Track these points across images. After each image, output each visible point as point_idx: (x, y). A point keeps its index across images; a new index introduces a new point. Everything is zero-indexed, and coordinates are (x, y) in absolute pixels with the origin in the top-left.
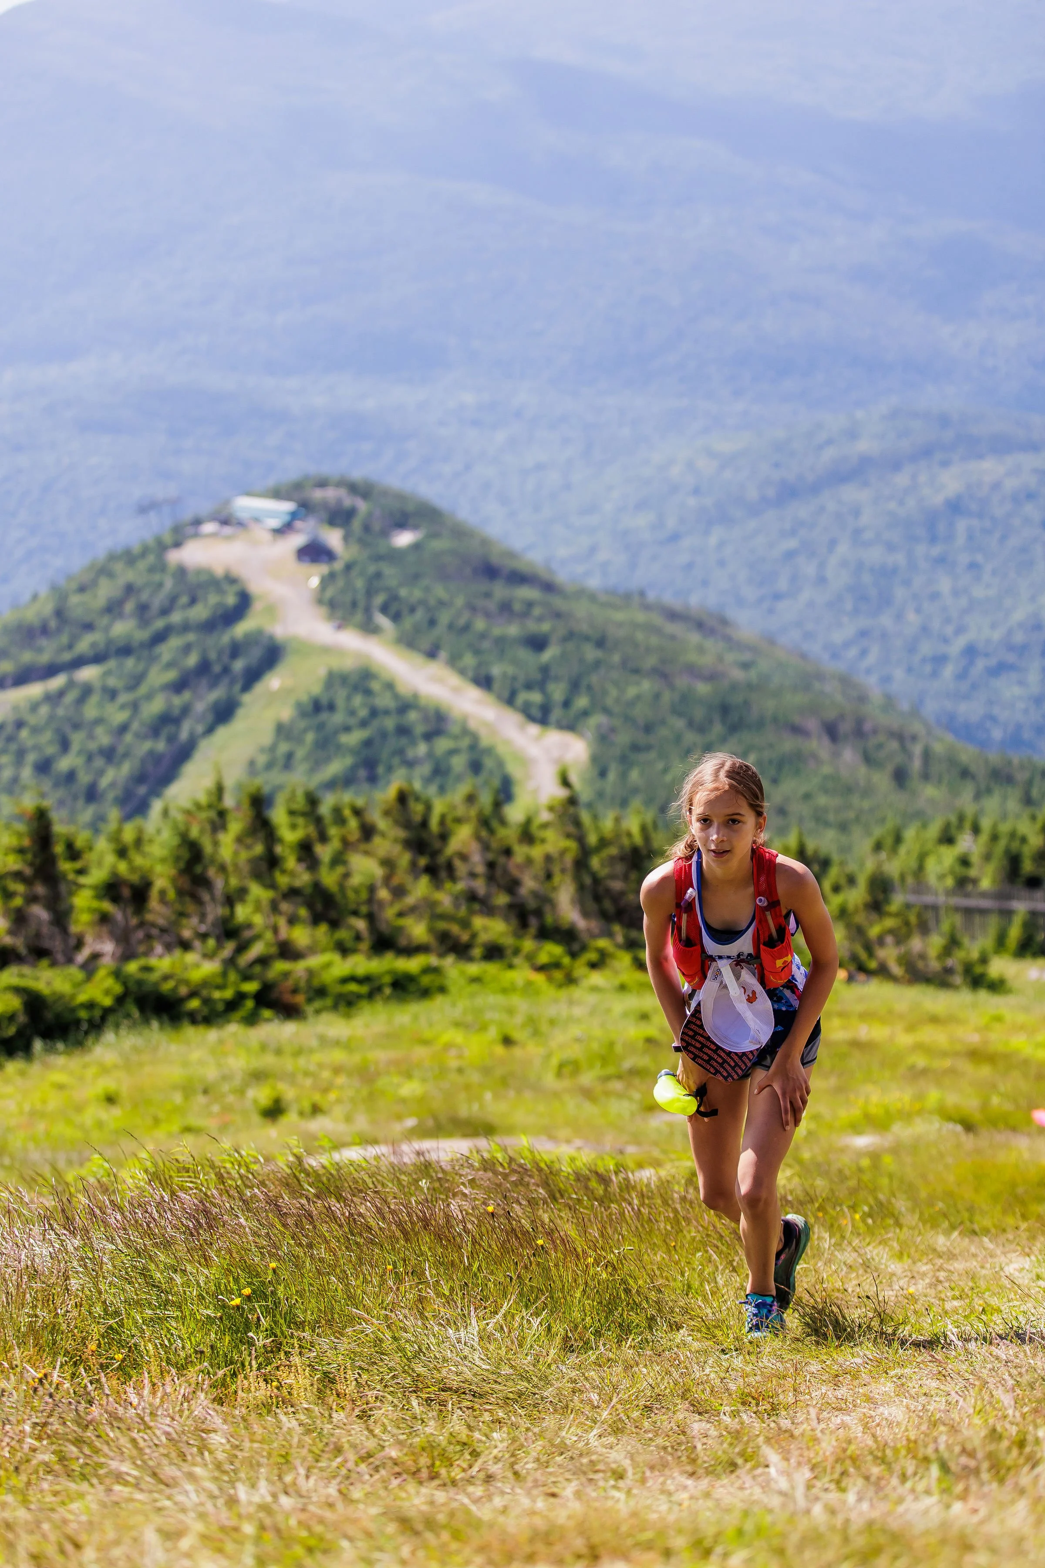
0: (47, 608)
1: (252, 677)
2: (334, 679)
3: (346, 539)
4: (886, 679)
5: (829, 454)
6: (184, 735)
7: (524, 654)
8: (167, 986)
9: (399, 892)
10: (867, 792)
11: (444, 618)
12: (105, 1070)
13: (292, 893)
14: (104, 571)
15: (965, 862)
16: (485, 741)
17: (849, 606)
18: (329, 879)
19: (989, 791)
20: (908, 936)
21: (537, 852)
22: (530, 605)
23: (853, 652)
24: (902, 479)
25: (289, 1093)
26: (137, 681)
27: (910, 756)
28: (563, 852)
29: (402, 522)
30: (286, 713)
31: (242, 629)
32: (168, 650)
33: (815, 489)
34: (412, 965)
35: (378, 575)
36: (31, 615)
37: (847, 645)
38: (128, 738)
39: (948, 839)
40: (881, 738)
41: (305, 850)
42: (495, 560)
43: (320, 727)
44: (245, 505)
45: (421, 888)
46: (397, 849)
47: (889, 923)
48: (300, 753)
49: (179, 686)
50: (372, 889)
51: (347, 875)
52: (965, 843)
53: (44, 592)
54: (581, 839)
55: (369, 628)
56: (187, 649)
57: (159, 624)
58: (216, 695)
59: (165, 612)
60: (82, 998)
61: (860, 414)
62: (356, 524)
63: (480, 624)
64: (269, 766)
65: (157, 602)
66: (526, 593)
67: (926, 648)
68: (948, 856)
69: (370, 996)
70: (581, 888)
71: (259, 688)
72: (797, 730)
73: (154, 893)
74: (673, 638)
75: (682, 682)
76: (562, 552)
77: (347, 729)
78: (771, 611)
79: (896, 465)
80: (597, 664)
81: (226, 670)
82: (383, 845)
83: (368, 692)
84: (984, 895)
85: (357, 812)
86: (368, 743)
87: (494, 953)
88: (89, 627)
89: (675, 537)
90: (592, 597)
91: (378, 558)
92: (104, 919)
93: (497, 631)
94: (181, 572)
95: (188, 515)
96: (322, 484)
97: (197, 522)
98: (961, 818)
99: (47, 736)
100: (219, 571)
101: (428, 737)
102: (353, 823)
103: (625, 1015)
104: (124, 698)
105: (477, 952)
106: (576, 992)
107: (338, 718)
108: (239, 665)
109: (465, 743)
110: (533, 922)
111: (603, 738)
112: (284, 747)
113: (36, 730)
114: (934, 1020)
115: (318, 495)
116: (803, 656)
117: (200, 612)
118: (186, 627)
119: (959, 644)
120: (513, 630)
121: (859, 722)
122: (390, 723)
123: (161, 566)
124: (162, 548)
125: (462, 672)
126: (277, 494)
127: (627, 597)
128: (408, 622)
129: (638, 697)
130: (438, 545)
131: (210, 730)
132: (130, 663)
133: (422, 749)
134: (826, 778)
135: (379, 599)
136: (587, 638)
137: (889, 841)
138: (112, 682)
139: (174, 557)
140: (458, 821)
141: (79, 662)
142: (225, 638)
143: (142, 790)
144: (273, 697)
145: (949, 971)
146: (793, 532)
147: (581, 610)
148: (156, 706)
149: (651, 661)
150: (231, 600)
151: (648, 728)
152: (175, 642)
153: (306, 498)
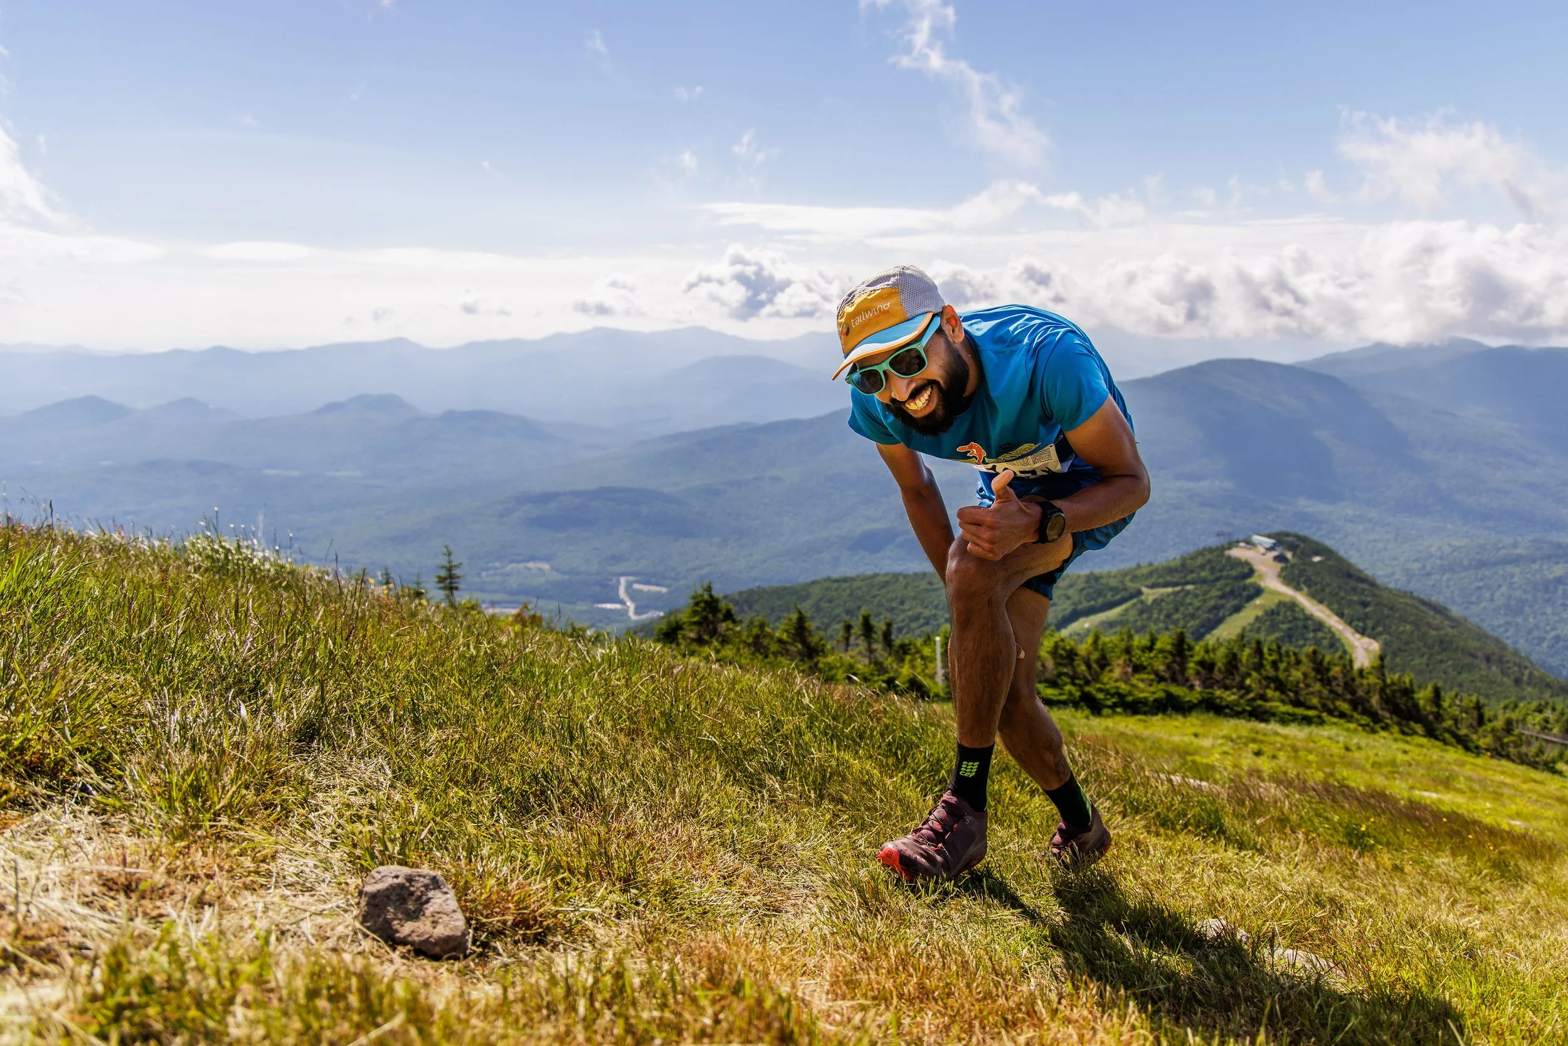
0: (1178, 563)
1: (1250, 598)
2: (1281, 604)
3: (1293, 556)
4: (1516, 643)
5: (1503, 552)
6: (1221, 614)
7: (1358, 608)
8: (1218, 701)
9: (1308, 686)
10: (1501, 685)
11: (1328, 590)
12: (1193, 725)
13: (1267, 678)
14: (1201, 553)
15: (1546, 721)
16: (1338, 635)
17: (1502, 612)
18: (1282, 676)
19: (1558, 695)
20: (1521, 745)
21: (1365, 682)
22: (1363, 590)
23: (1502, 630)
24: (1535, 567)
25: (1265, 748)
26: (1207, 592)
27: (1523, 675)
28: (1376, 684)
29: (1317, 554)
30: (1260, 613)
31: (1249, 581)
32: (1219, 584)
33: (1495, 564)
34: (1311, 713)
35: (1304, 570)
36: (1173, 564)
37: (1499, 626)
38: (1200, 612)
39: (1540, 710)
40: (1510, 665)
41: (1275, 664)
42: (1352, 571)
43: (1273, 620)
44: (1256, 538)
45: (1317, 686)
46: (1310, 670)
47: (1512, 738)
48: (1263, 628)
49: (1222, 597)
50: (1298, 683)
51: (1289, 676)
52: (1548, 713)
53: (1178, 557)
54: (1384, 681)
55: (1298, 588)
56: (1227, 585)
57: (1218, 574)
58: (1234, 602)
59: (1221, 571)
60: (1187, 699)
61: (1519, 539)
62: (1298, 552)
63: (1342, 594)
64: (1251, 631)
65: (1218, 567)
66: (1365, 586)
67: (1536, 633)
68: (1539, 717)
69: (1293, 721)
70: (1381, 698)
71: (1252, 603)
72: (1474, 656)
73: (1216, 668)
74: (1422, 611)
75: (1424, 629)
76: (1380, 573)
77: (1283, 623)
78: (1467, 608)
79: (1534, 561)
80: (1388, 616)
81: (1240, 595)
82: (1303, 668)
83: (1293, 611)
84: (1555, 736)
85: (1295, 654)
86: (1290, 629)
87: (1342, 715)
88: (1192, 571)
89: (1429, 574)
90: (1390, 591)
91: (1305, 564)
92: (1198, 673)
93: (1349, 598)
94: (1229, 558)
95: (1234, 539)
96: (1287, 535)
97: (1238, 542)
98: (1547, 704)
99: (1171, 606)
100: (1243, 559)
101: (1314, 631)
102: (1293, 658)
103: (1398, 749)
104: (1201, 598)
105: (1336, 713)
106: (1376, 737)
107: (1281, 618)
108: (1245, 594)
109: (1329, 636)
110: (1360, 708)
111: (1386, 645)
112: (1257, 625)
113: (1168, 603)
114: (1535, 781)
115: (1286, 539)
116: (1479, 628)
117: (1234, 573)
118: (1228, 577)
119: (1553, 634)
120: (1355, 598)
121: (1501, 657)
122: (1300, 624)
123: (1222, 554)
124: (1222, 549)
125: (1332, 610)
126: (1269, 536)
127: (1405, 593)
128: (1314, 588)
129: (1403, 632)
130: (1330, 563)
131: (1231, 614)
132: (1205, 587)
133: (1311, 635)
134: (1482, 676)
135: (1302, 579)
136: (1386, 606)
137: (1512, 706)
138: (1198, 592)
139: (1227, 553)
140: (1335, 665)
141: (1187, 583)
142: (1242, 584)
143: (1202, 630)
144: (1256, 607)
145: (1537, 763)
146: (1482, 580)
147: (1386, 594)
148: (1212, 603)
149: (1412, 619)
150: (1246, 571)
151: (1407, 643)
152: (1222, 582)
153: (1280, 539)
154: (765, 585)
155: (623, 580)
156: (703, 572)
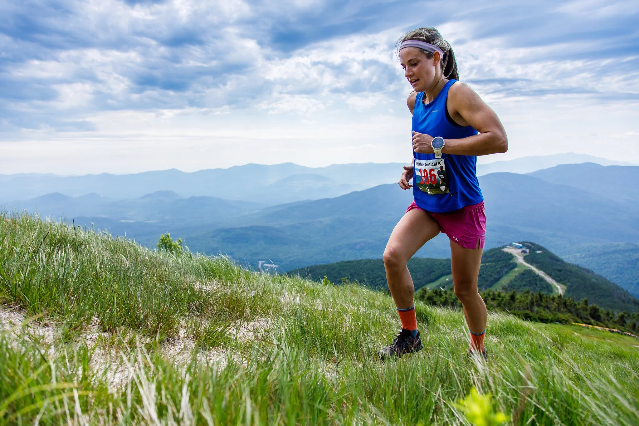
1: (512, 268)
3: (529, 251)
6: (501, 274)
7: (557, 272)
11: (544, 265)
16: (549, 283)
17: (615, 272)
22: (559, 264)
26: (496, 265)
27: (626, 298)
29: (539, 250)
30: (517, 274)
32: (500, 262)
33: (610, 253)
35: (534, 256)
37: (614, 278)
38: (493, 274)
42: (554, 257)
43: (522, 277)
44: (514, 244)
48: (519, 280)
49: (502, 267)
55: (532, 264)
56: (503, 262)
57: (499, 259)
58: (506, 270)
61: (620, 243)
62: (531, 249)
63: (550, 266)
65: (499, 256)
74: (582, 273)
75: (585, 280)
78: (600, 271)
80: (569, 275)
83: (531, 273)
86: (530, 280)
88: (489, 258)
90: (569, 265)
93: (553, 268)
95: (505, 244)
96: (526, 242)
100: (509, 252)
101: (540, 281)
104: (493, 268)
107: (526, 276)
108: (510, 266)
109: (546, 283)
111: (569, 287)
112: (516, 279)
115: (526, 244)
117: (505, 258)
120: (556, 268)
121: (617, 291)
122: (534, 278)
123: (500, 250)
126: (519, 243)
127: (575, 265)
129: (576, 281)
130: (545, 253)
131: (505, 274)
133: (538, 283)
135: (534, 260)
136: (568, 271)
138: (492, 265)
139: (503, 250)
141: (487, 262)
142: (509, 262)
143: (494, 281)
144: (515, 271)
148: (498, 270)
149: (579, 276)
150: (511, 257)
153: (524, 244)
154: (318, 264)
155: (260, 262)
156: (291, 259)
